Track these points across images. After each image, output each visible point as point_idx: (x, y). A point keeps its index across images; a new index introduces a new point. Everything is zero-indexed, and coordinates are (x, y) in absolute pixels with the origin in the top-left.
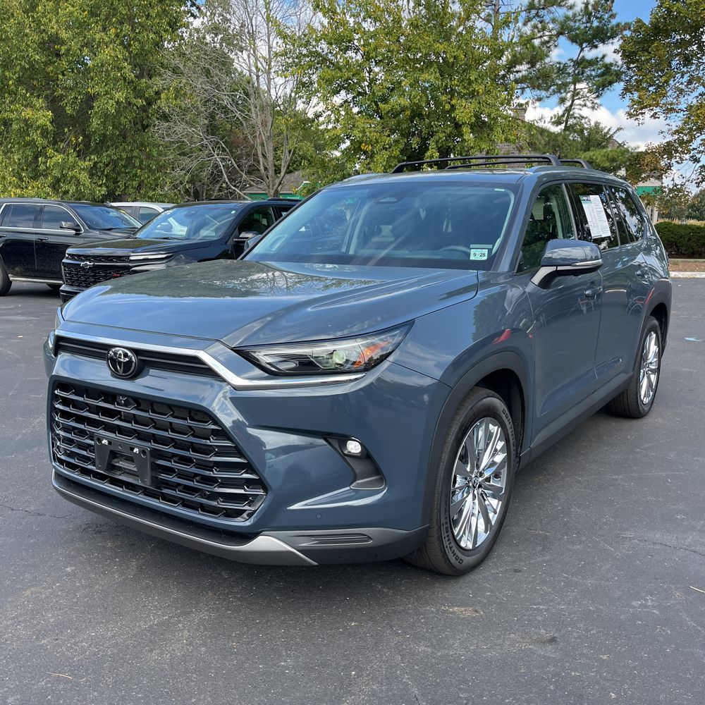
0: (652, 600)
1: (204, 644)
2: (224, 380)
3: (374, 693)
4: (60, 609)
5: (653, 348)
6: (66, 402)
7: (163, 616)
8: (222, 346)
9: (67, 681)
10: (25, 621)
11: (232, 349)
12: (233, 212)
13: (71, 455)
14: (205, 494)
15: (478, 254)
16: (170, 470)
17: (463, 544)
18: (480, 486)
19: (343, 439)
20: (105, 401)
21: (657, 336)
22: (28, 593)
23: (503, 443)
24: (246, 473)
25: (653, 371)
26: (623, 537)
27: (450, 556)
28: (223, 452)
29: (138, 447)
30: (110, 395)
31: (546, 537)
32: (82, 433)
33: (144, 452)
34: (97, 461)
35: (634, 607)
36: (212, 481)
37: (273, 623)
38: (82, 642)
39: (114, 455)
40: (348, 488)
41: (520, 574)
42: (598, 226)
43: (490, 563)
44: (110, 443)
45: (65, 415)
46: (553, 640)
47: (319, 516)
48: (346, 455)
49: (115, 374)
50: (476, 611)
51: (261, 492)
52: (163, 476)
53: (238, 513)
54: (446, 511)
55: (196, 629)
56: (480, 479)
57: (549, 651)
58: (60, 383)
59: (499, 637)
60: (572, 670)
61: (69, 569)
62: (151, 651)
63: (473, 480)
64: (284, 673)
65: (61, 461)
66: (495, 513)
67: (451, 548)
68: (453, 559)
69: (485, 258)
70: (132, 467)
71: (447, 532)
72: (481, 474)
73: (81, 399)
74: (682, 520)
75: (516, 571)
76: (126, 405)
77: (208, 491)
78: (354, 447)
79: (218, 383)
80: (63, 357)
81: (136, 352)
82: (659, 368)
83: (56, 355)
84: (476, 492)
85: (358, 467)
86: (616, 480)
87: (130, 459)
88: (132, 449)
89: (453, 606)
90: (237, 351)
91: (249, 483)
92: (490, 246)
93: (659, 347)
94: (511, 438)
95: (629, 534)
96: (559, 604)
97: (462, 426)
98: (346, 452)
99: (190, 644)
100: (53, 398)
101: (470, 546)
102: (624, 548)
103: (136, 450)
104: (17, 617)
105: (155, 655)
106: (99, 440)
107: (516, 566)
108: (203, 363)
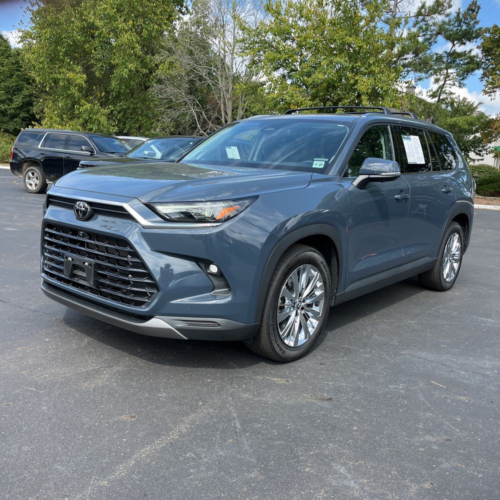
0: (403, 386)
1: (117, 382)
2: (137, 222)
3: (209, 414)
4: (37, 358)
5: (455, 244)
6: (51, 235)
7: (96, 366)
8: (138, 202)
9: (32, 391)
10: (15, 362)
11: (144, 204)
12: (191, 143)
13: (52, 268)
14: (123, 291)
15: (318, 164)
16: (104, 276)
17: (286, 342)
18: (303, 308)
19: (208, 263)
20: (72, 234)
21: (460, 236)
22: (20, 349)
23: (322, 283)
24: (148, 279)
25: (456, 261)
26: (400, 353)
27: (276, 347)
28: (135, 265)
29: (87, 262)
30: (75, 231)
31: (349, 349)
32: (58, 254)
33: (90, 265)
34: (65, 271)
35: (389, 388)
36: (127, 283)
37: (161, 376)
38: (46, 374)
39: (75, 267)
40: (209, 294)
41: (323, 366)
42: (414, 156)
43: (306, 358)
44: (72, 260)
45: (50, 243)
46: (330, 399)
47: (189, 309)
48: (209, 273)
49: (78, 218)
50: (288, 381)
51: (156, 291)
52: (102, 281)
53: (142, 303)
54: (273, 317)
55: (114, 375)
56: (303, 304)
57: (326, 404)
58: (48, 224)
59: (297, 394)
60: (335, 414)
61: (47, 340)
62: (85, 382)
63: (297, 303)
64: (159, 399)
65: (46, 273)
66: (313, 328)
67: (276, 342)
68: (278, 350)
69: (322, 167)
70: (84, 275)
71: (274, 331)
72: (304, 301)
73: (58, 233)
74: (445, 348)
75: (321, 364)
76: (83, 236)
77: (125, 289)
78: (214, 269)
79: (135, 223)
80: (51, 207)
81: (90, 203)
82: (461, 259)
83: (48, 207)
84: (299, 311)
85: (216, 282)
86: (411, 323)
87: (83, 270)
88: (84, 263)
89: (274, 377)
90: (146, 205)
91: (148, 285)
92: (327, 160)
93: (461, 244)
94: (327, 281)
95: (404, 352)
96: (342, 383)
97: (288, 265)
98: (209, 271)
99: (109, 381)
100: (44, 233)
101: (292, 344)
102: (398, 359)
103: (86, 264)
104: (11, 359)
105: (86, 384)
106: (67, 258)
107: (323, 362)
108: (126, 211)
